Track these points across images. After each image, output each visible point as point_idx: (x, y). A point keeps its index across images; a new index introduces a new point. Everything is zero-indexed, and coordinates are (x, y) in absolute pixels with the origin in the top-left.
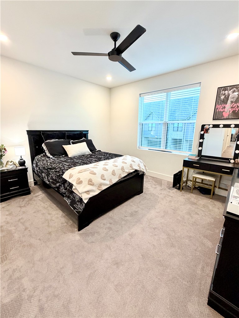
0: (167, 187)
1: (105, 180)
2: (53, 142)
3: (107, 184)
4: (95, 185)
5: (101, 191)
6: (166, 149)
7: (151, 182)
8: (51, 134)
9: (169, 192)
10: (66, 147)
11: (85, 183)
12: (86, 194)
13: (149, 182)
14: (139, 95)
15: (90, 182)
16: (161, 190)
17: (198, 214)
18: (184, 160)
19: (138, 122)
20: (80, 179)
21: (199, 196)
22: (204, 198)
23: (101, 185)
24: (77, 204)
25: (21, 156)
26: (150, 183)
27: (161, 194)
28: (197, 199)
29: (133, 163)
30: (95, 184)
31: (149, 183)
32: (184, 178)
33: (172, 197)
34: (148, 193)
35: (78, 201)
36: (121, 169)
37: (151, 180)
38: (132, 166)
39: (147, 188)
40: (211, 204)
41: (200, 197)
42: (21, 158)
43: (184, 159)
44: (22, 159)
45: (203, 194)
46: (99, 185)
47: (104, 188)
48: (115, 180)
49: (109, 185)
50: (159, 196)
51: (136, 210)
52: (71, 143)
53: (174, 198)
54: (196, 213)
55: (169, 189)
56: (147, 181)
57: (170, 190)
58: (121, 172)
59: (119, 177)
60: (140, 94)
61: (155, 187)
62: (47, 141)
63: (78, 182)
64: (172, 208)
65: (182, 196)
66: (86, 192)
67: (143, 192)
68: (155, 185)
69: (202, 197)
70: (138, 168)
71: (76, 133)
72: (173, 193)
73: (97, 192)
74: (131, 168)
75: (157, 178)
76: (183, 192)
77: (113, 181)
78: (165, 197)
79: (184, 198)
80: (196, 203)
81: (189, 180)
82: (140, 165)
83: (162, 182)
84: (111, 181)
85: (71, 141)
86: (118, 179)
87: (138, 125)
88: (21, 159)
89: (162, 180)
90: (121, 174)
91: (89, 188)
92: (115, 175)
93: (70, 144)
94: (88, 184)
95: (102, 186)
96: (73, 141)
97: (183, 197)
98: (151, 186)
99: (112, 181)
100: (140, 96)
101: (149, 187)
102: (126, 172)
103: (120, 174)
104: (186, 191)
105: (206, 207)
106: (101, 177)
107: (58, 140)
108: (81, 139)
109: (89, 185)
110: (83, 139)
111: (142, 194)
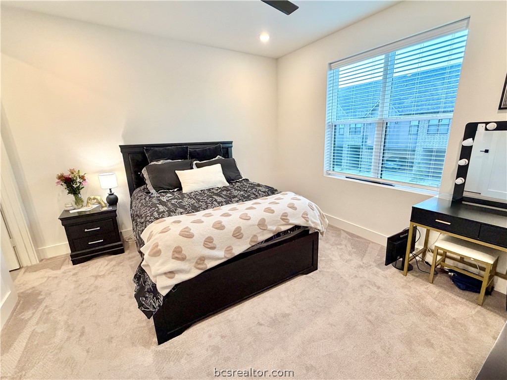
0: (375, 261)
1: (213, 248)
2: (162, 164)
3: (218, 257)
4: (189, 260)
5: (202, 271)
6: (381, 177)
7: (343, 247)
8: (160, 152)
9: (376, 274)
10: (183, 175)
11: (167, 254)
12: (166, 278)
13: (339, 246)
14: (327, 66)
15: (178, 254)
16: (361, 266)
17: (432, 345)
18: (414, 208)
19: (327, 122)
20: (157, 246)
21: (447, 293)
22: (460, 299)
23: (202, 259)
24: (146, 298)
25: (110, 189)
26: (341, 249)
27: (356, 276)
28: (439, 302)
29: (289, 211)
30: (187, 258)
31: (337, 248)
32: (420, 244)
33: (379, 288)
34: (328, 272)
35: (149, 291)
36: (259, 225)
37: (344, 242)
38: (288, 218)
39: (331, 260)
40: (475, 321)
41: (450, 295)
42: (111, 191)
43: (414, 206)
44: (113, 194)
45: (459, 287)
46: (197, 259)
47: (211, 264)
48: (240, 248)
49: (222, 259)
50: (350, 281)
51: (287, 312)
52: (194, 166)
53: (383, 292)
54: (428, 341)
55: (379, 266)
56: (337, 243)
57: (379, 270)
58: (257, 230)
59: (251, 241)
60: (331, 64)
61: (349, 257)
62: (152, 163)
63: (152, 253)
64: (370, 317)
65: (403, 287)
66: (165, 274)
67: (317, 269)
68: (350, 254)
69: (455, 297)
70: (301, 222)
71: (208, 147)
72: (386, 277)
73: (194, 273)
74: (284, 223)
75: (361, 238)
76: (410, 276)
77: (233, 251)
78: (362, 286)
79: (407, 295)
80: (433, 313)
81: (429, 251)
82: (307, 215)
83: (368, 246)
84: (229, 249)
85: (195, 162)
86: (249, 246)
87: (326, 127)
88: (110, 195)
89: (370, 242)
90: (258, 235)
91: (173, 265)
92: (241, 238)
93: (192, 168)
94: (173, 258)
95: (206, 262)
96: (198, 162)
97: (406, 291)
98: (340, 256)
99: (232, 249)
100: (331, 69)
101: (334, 259)
102: (271, 231)
103: (255, 236)
104: (417, 277)
105: (459, 326)
106: (204, 243)
107: (171, 161)
108: (214, 159)
109: (174, 260)
110: (217, 158)
111: (315, 272)
